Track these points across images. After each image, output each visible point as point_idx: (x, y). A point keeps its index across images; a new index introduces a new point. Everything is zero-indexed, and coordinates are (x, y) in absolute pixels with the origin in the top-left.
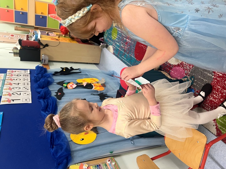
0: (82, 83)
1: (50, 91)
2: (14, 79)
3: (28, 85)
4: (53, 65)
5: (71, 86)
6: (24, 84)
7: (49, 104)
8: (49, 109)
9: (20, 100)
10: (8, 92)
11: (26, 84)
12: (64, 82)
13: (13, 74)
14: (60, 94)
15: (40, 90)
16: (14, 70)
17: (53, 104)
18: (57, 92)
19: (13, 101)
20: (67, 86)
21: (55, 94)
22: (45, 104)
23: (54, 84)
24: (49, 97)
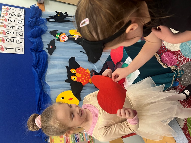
0: (74, 35)
1: (43, 42)
2: (8, 20)
3: (21, 30)
4: (49, 4)
5: (63, 38)
6: (18, 28)
7: (40, 59)
8: (40, 66)
9: (13, 49)
10: (2, 38)
11: (20, 28)
12: (57, 32)
13: (8, 13)
14: (52, 47)
15: (33, 40)
16: (9, 7)
17: (44, 60)
19: (7, 50)
20: (59, 37)
21: (47, 47)
22: (37, 59)
23: (47, 33)
24: (41, 51)
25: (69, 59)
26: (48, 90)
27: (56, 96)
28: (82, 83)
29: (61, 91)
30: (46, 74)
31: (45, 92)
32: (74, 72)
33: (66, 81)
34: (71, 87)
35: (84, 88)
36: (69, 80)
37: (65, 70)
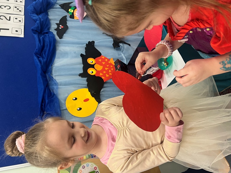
3: (21, 4)
7: (46, 45)
12: (71, 5)
15: (35, 17)
18: (58, 22)
19: (0, 31)
20: (73, 13)
21: (56, 26)
22: (41, 44)
23: (57, 7)
24: (47, 33)
25: (87, 44)
26: (55, 87)
27: (67, 95)
28: (103, 78)
29: (74, 89)
30: (53, 66)
31: (51, 90)
32: (93, 62)
33: (81, 75)
34: (86, 83)
35: (105, 85)
36: (84, 74)
37: (80, 60)
